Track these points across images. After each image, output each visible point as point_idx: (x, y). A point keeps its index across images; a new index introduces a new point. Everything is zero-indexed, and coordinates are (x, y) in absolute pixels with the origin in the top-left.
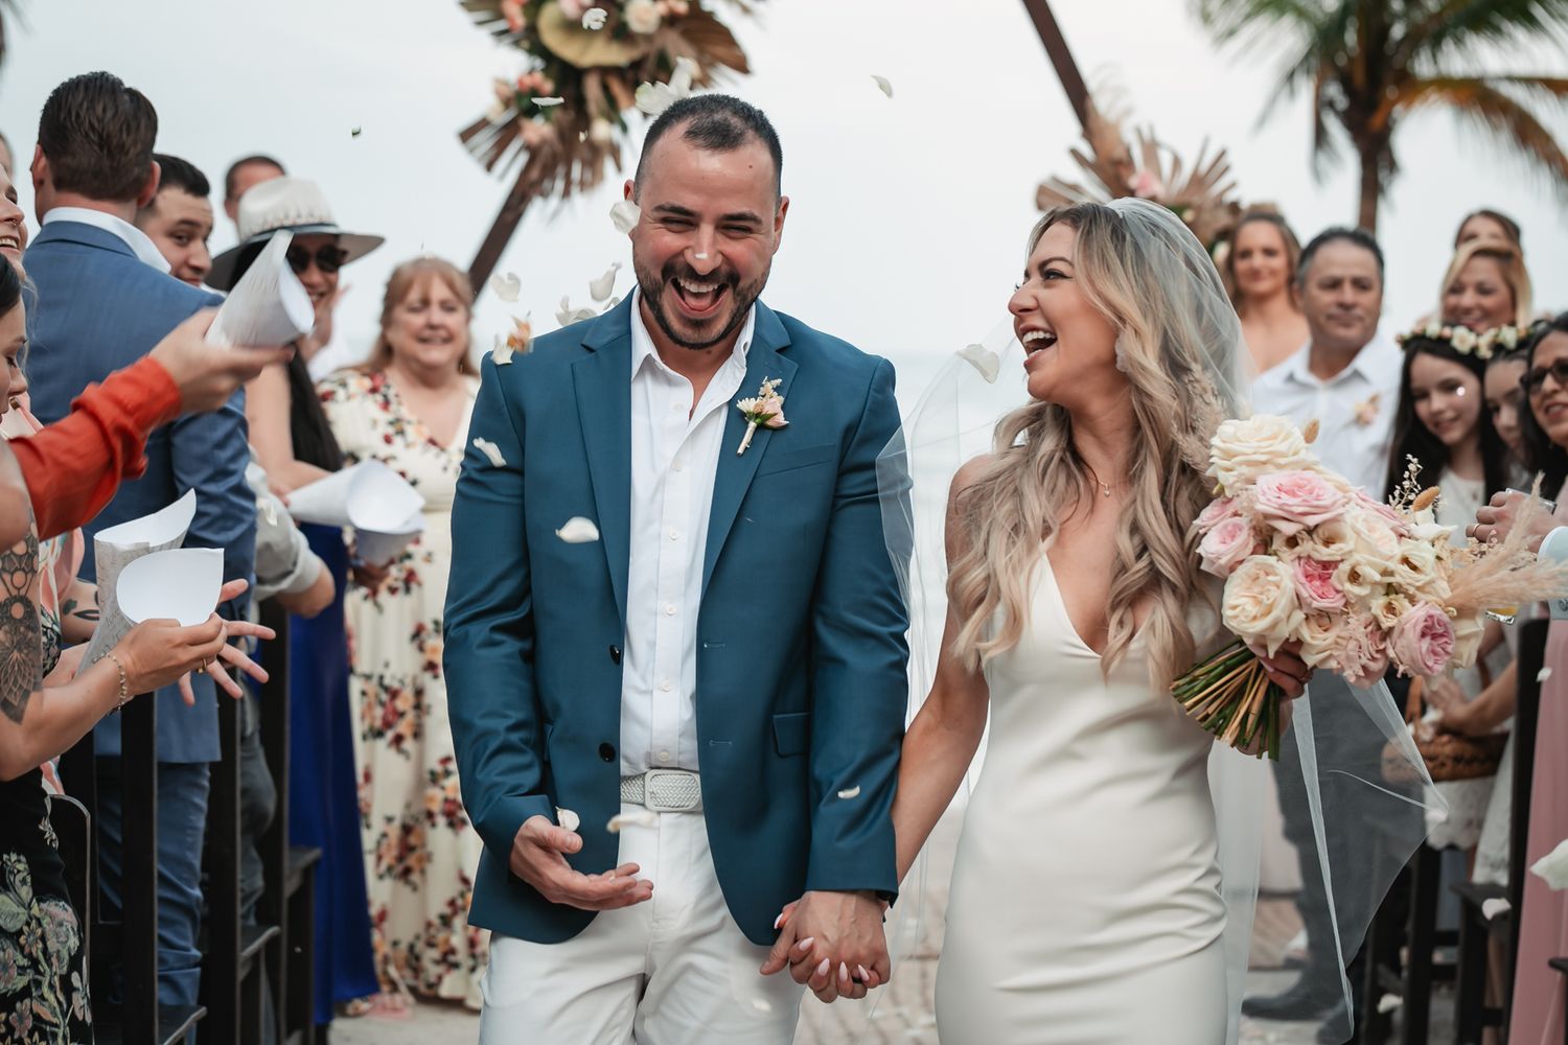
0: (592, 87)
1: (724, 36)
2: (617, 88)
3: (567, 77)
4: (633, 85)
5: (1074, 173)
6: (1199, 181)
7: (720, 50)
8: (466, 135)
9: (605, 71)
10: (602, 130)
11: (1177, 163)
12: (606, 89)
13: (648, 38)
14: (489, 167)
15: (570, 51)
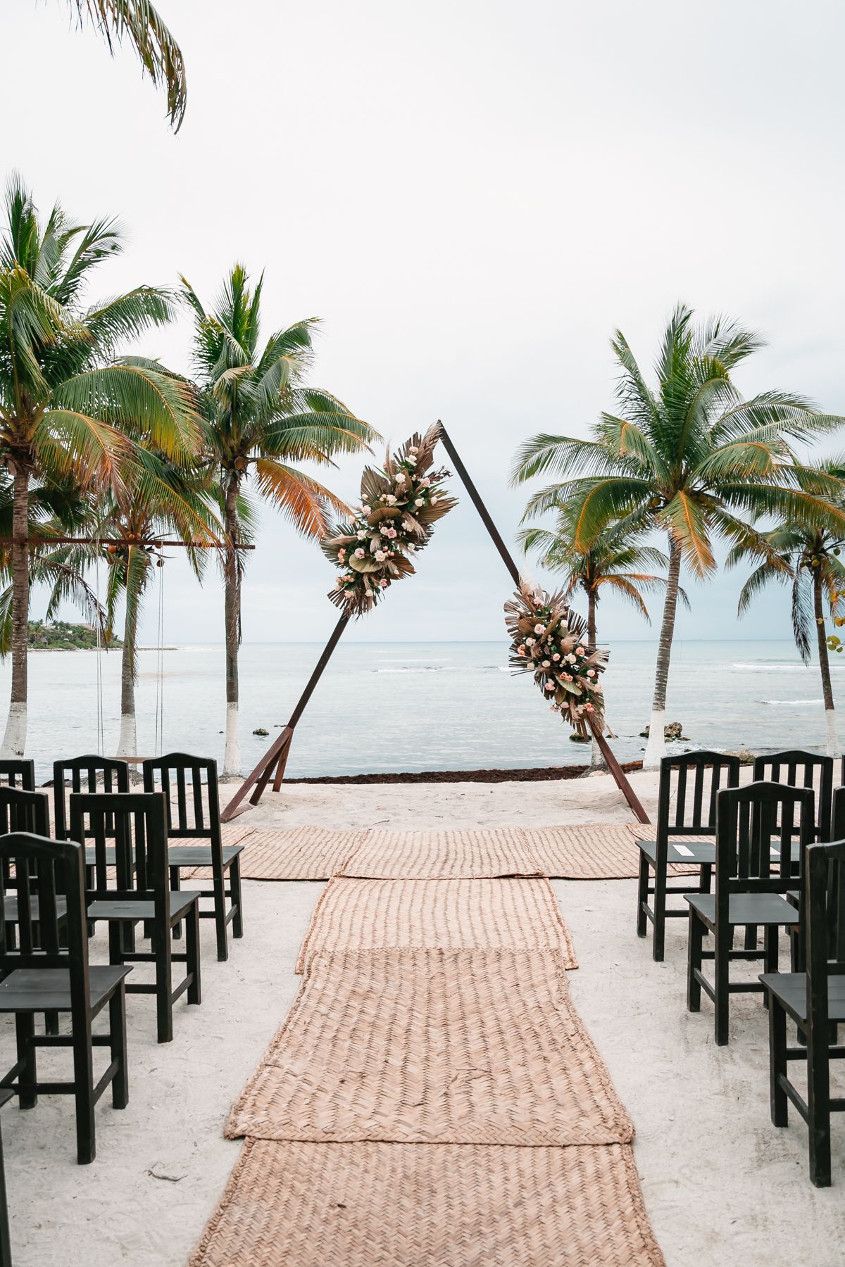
0: (366, 580)
1: (407, 562)
2: (373, 579)
3: (358, 576)
4: (380, 578)
5: (515, 600)
6: (555, 601)
7: (405, 567)
8: (330, 595)
9: (370, 574)
10: (369, 593)
11: (547, 596)
12: (370, 580)
13: (382, 563)
14: (337, 605)
15: (358, 569)
